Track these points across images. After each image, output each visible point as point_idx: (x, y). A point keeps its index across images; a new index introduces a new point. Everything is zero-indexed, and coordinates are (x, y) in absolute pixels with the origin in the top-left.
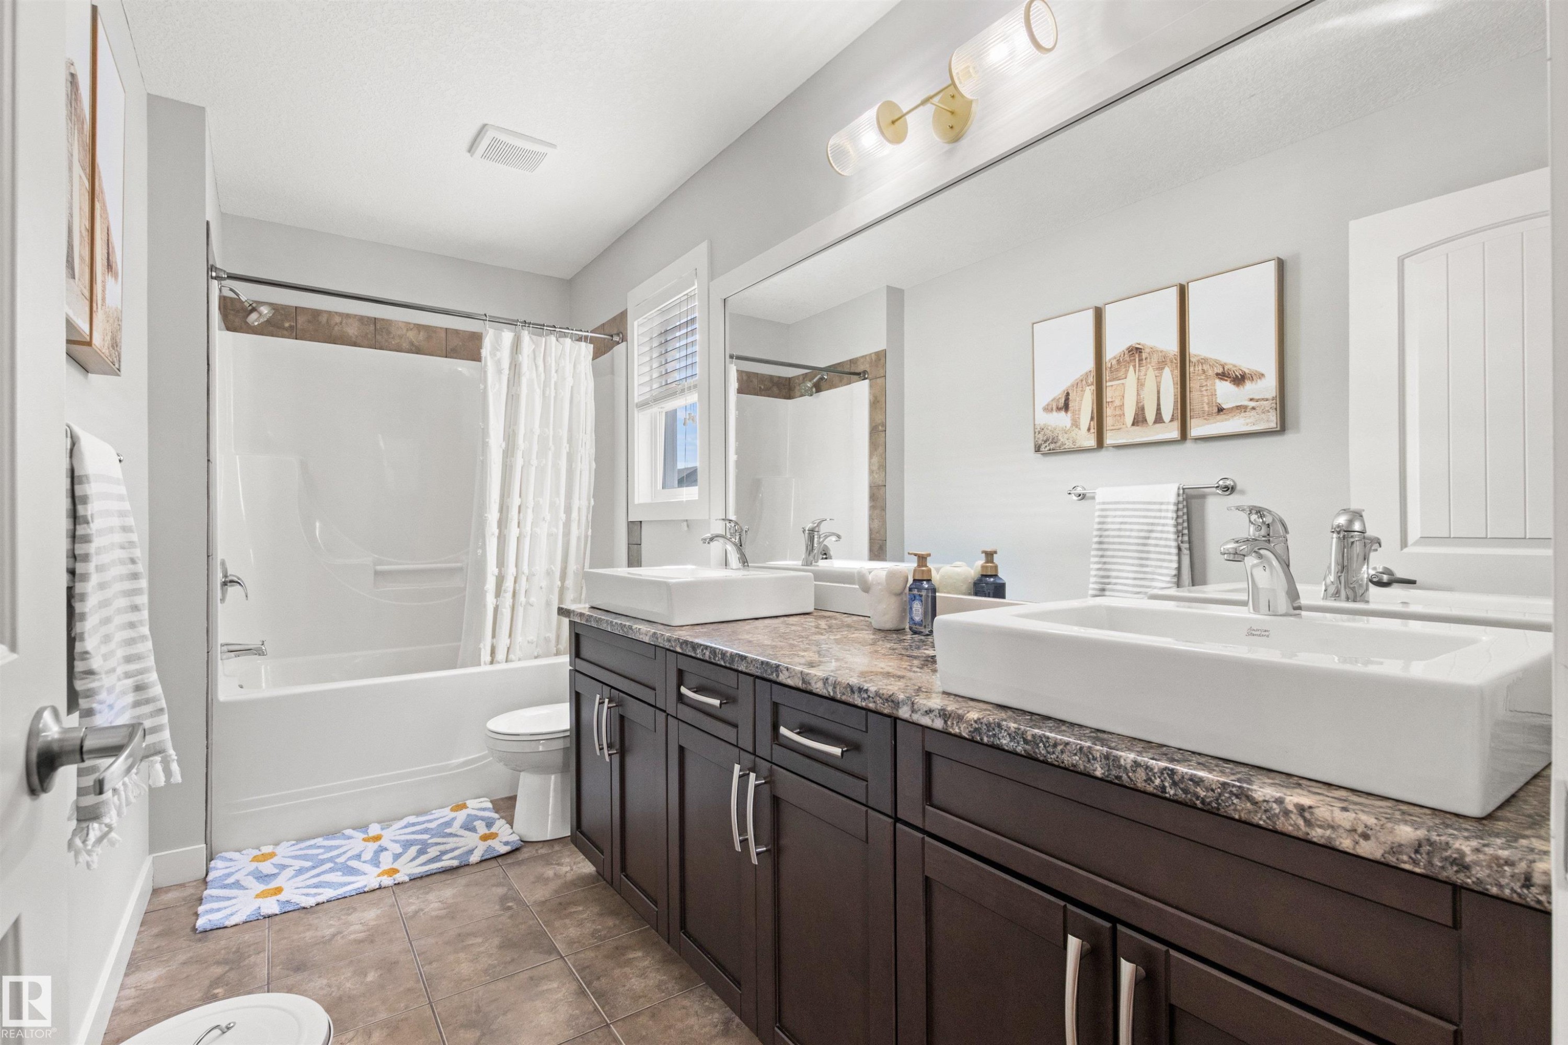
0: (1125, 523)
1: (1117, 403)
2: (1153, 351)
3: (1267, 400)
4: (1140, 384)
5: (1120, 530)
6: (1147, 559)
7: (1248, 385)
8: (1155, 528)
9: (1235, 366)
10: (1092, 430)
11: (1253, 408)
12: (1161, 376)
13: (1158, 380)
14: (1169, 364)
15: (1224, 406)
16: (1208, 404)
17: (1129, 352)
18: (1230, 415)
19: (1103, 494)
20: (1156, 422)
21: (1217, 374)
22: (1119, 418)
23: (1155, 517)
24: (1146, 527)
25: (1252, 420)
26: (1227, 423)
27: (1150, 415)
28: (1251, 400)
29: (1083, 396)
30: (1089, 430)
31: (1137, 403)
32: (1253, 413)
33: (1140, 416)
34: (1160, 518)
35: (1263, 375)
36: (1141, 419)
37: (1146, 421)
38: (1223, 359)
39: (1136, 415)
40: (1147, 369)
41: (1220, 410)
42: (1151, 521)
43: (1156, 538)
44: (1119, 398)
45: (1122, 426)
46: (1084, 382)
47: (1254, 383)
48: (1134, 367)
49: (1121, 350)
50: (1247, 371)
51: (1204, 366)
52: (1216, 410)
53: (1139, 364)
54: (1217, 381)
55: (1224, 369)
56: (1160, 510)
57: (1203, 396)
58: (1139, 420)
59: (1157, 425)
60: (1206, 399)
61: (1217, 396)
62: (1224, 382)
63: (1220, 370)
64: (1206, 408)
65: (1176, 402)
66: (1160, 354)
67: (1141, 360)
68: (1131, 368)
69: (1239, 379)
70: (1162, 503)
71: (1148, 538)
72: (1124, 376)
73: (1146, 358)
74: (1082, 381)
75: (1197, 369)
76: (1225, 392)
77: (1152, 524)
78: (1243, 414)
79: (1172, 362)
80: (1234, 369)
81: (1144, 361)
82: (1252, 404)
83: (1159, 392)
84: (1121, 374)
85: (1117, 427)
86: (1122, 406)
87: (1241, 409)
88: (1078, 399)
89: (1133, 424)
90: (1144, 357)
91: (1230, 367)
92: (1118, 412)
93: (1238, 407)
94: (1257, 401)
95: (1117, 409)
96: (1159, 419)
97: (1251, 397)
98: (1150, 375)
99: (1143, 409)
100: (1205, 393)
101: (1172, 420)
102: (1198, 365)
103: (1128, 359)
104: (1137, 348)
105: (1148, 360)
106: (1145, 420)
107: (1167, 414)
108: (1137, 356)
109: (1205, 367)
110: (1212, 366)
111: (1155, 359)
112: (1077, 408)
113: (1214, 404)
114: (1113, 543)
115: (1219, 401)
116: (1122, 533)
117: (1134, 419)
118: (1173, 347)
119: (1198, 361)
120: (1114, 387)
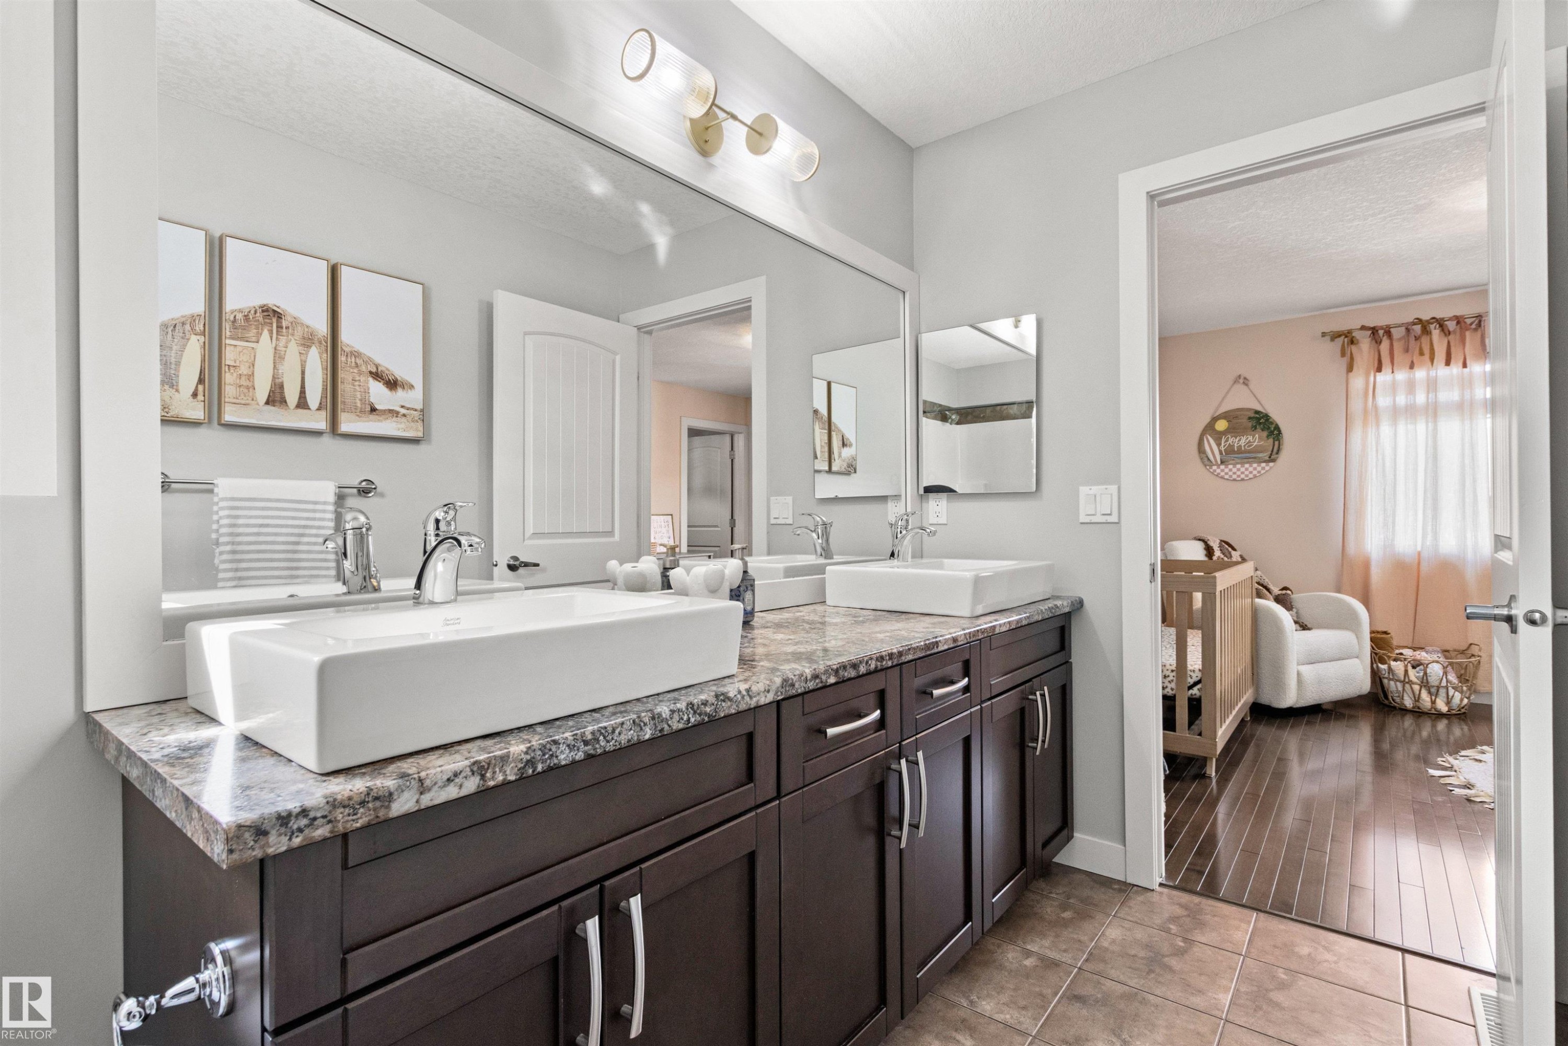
0: (267, 526)
1: (244, 370)
2: (296, 322)
3: (416, 410)
4: (278, 357)
5: (258, 534)
6: (297, 568)
7: (400, 392)
8: (308, 531)
9: (388, 370)
10: (200, 397)
11: (404, 415)
12: (307, 354)
13: (303, 358)
14: (317, 345)
15: (378, 407)
16: (361, 400)
17: (263, 311)
18: (383, 417)
19: (225, 486)
20: (299, 406)
21: (371, 373)
22: (246, 391)
23: (308, 519)
24: (296, 531)
25: (403, 426)
26: (380, 424)
27: (292, 397)
28: (402, 407)
29: (184, 346)
30: (195, 395)
31: (273, 377)
32: (404, 419)
33: (278, 395)
34: (314, 519)
35: (413, 386)
36: (278, 398)
37: (286, 402)
38: (378, 360)
39: (272, 393)
40: (288, 341)
41: (373, 410)
42: (303, 523)
43: (308, 544)
44: (247, 365)
45: (250, 402)
46: (188, 327)
47: (405, 392)
48: (271, 332)
49: (251, 305)
50: (399, 379)
51: (357, 359)
52: (368, 409)
53: (277, 331)
54: (371, 379)
55: (377, 369)
56: (314, 511)
57: (355, 390)
58: (276, 398)
59: (300, 411)
60: (358, 395)
61: (371, 394)
62: (377, 383)
63: (374, 370)
64: (359, 404)
65: (325, 390)
66: (306, 330)
67: (279, 327)
68: (266, 333)
69: (393, 384)
70: (316, 503)
71: (298, 543)
72: (254, 339)
73: (287, 328)
74: (183, 324)
75: (349, 360)
76: (378, 392)
77: (305, 527)
78: (395, 419)
79: (320, 343)
80: (387, 372)
81: (284, 330)
82: (403, 411)
83: (303, 373)
84: (252, 333)
85: (243, 402)
86: (251, 377)
87: (392, 413)
88: (175, 348)
89: (267, 403)
90: (284, 324)
91: (383, 369)
92: (244, 382)
93: (391, 411)
94: (408, 409)
95: (243, 378)
96: (302, 403)
97: (403, 404)
98: (293, 350)
99: (281, 386)
100: (357, 388)
101: (319, 409)
102: (351, 357)
103: (261, 319)
104: (274, 311)
105: (290, 331)
106: (283, 402)
107: (314, 399)
108: (274, 320)
109: (359, 361)
110: (366, 363)
111: (299, 332)
112: (173, 360)
113: (367, 402)
114: (249, 552)
115: (372, 400)
116: (261, 539)
117: (269, 396)
118: (322, 327)
119: (351, 352)
120: (239, 349)
